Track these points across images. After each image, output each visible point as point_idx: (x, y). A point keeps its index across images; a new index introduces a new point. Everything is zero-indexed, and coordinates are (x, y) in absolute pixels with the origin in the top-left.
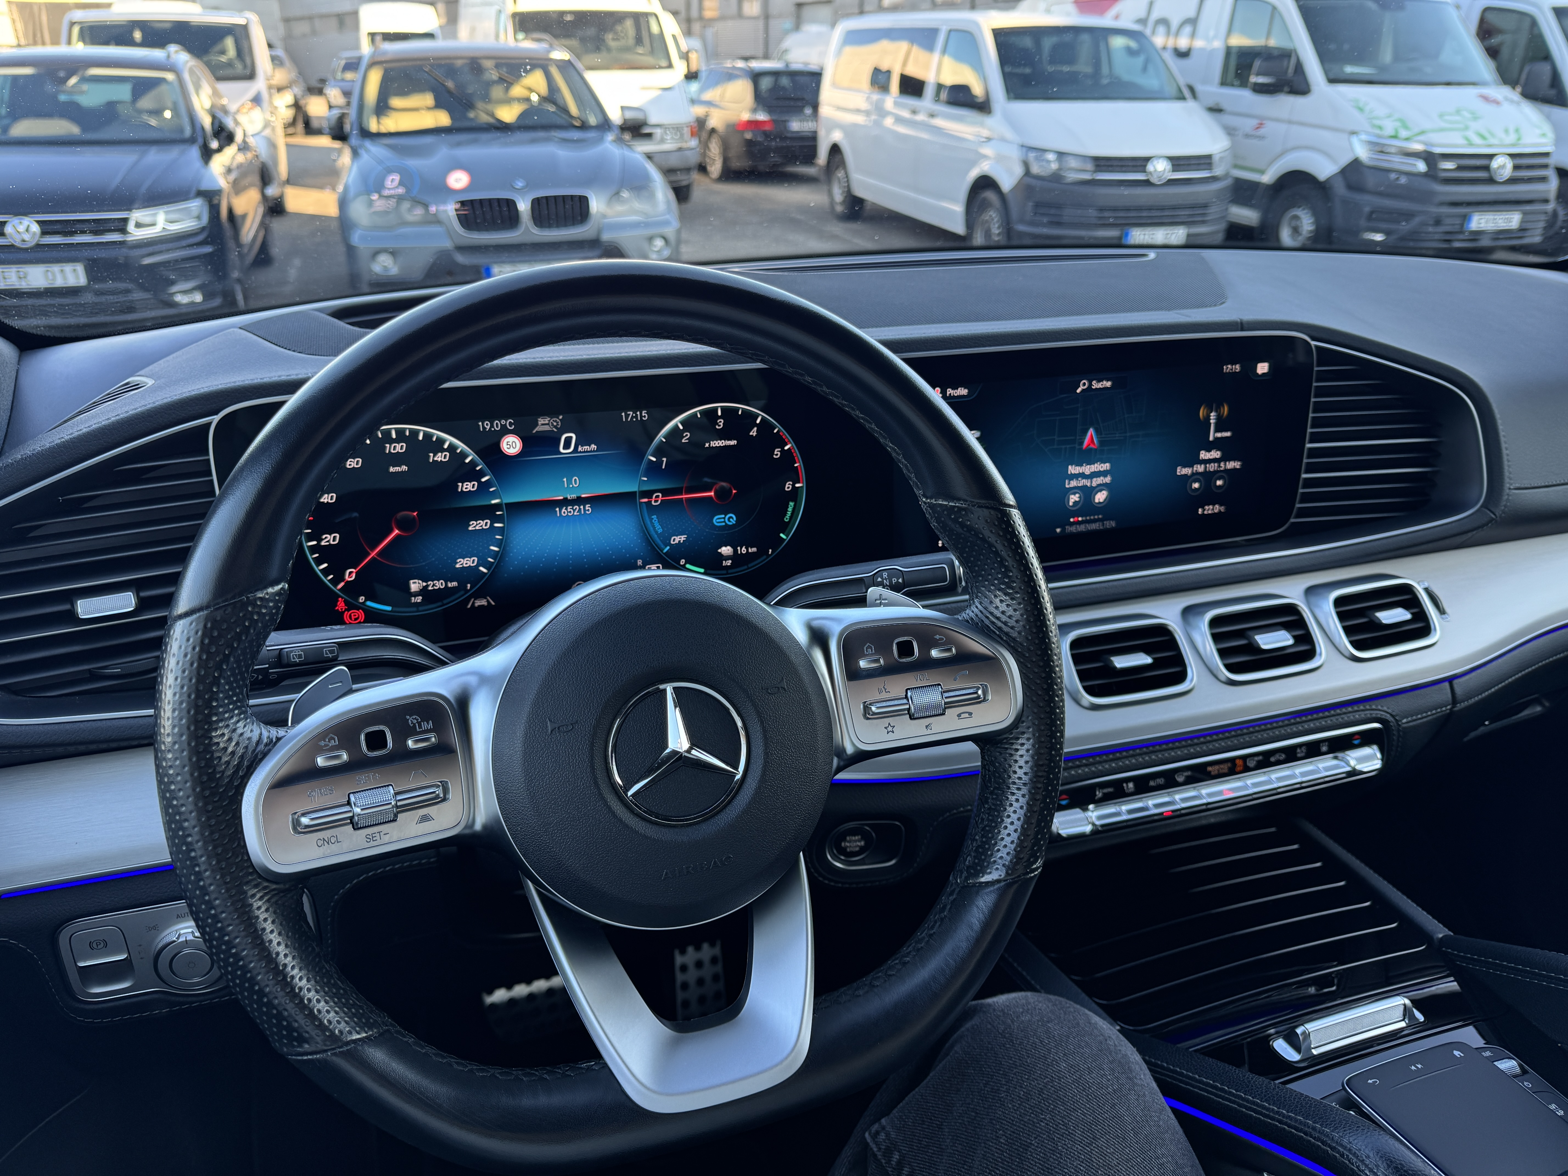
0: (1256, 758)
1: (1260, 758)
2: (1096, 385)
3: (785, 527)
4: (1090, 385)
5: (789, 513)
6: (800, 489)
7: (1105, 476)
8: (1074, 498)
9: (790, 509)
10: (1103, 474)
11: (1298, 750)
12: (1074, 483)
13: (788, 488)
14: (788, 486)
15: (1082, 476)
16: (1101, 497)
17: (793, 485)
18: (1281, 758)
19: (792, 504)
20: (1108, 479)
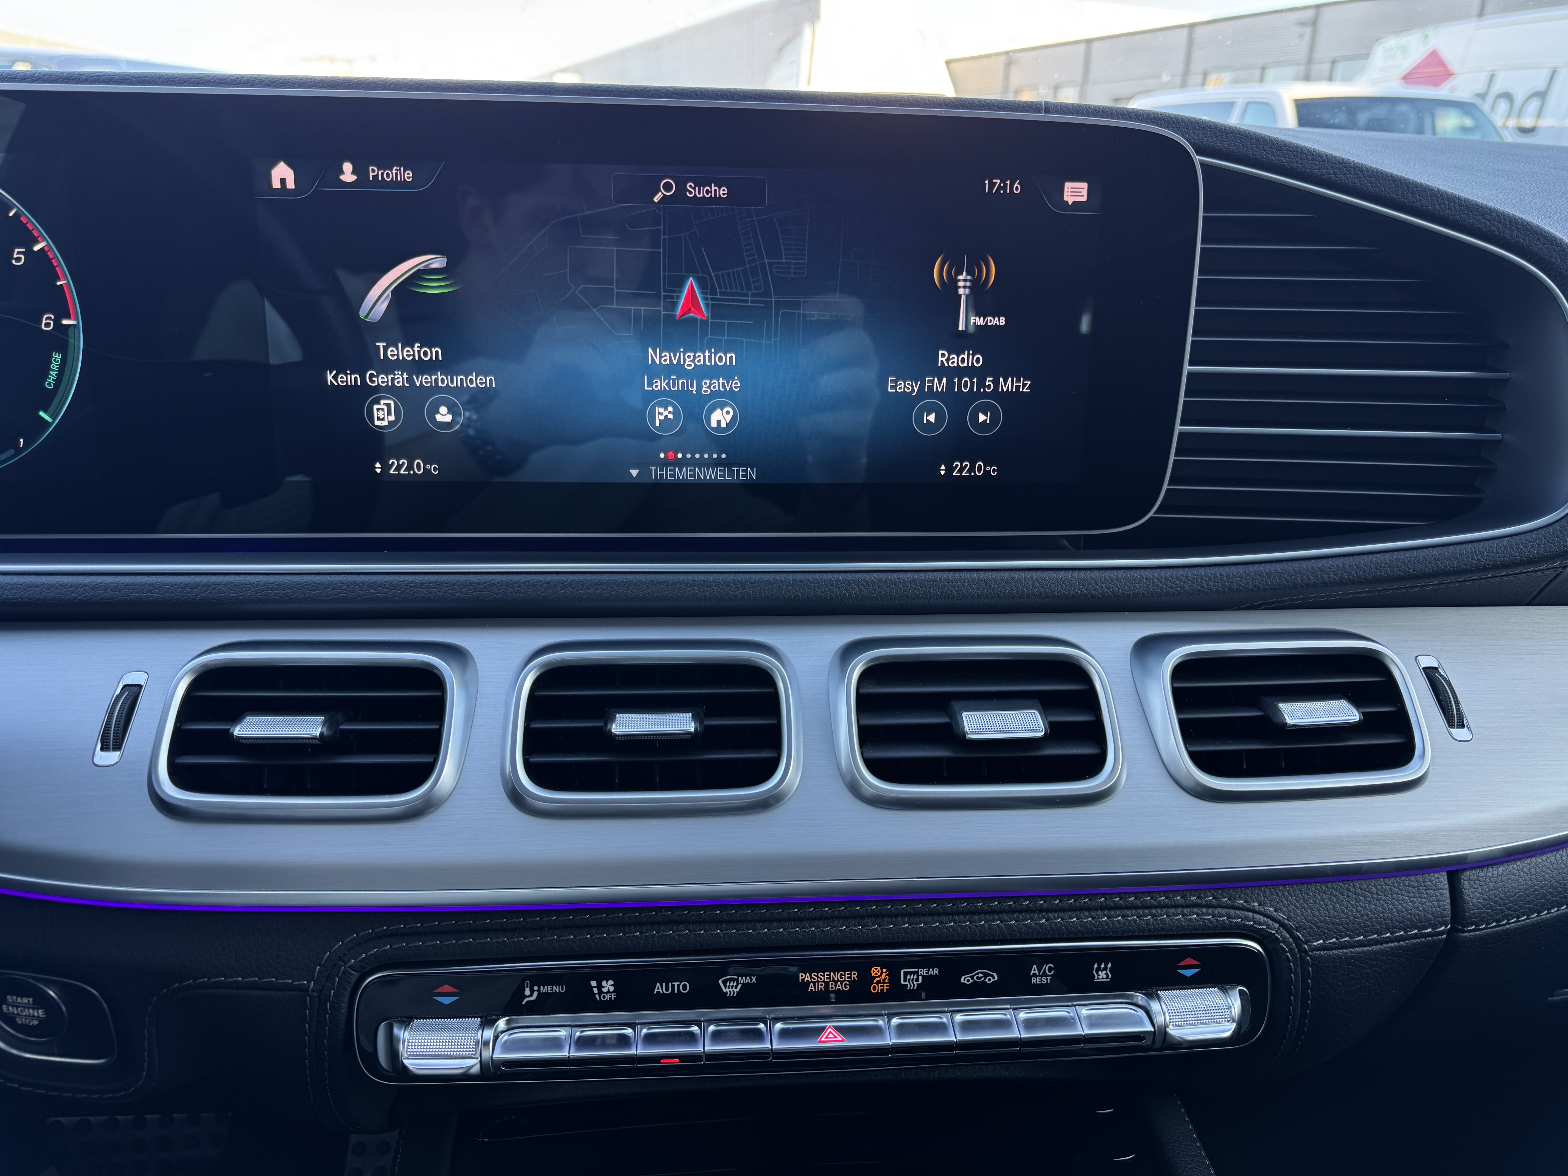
0: (923, 972)
1: (935, 972)
2: (692, 191)
3: (47, 400)
4: (682, 189)
5: (53, 375)
6: (71, 331)
7: (729, 378)
8: (663, 413)
9: (55, 367)
10: (727, 372)
11: (1034, 970)
12: (660, 384)
13: (47, 325)
14: (47, 322)
15: (678, 370)
16: (721, 417)
17: (57, 321)
18: (989, 980)
19: (57, 357)
20: (735, 384)
